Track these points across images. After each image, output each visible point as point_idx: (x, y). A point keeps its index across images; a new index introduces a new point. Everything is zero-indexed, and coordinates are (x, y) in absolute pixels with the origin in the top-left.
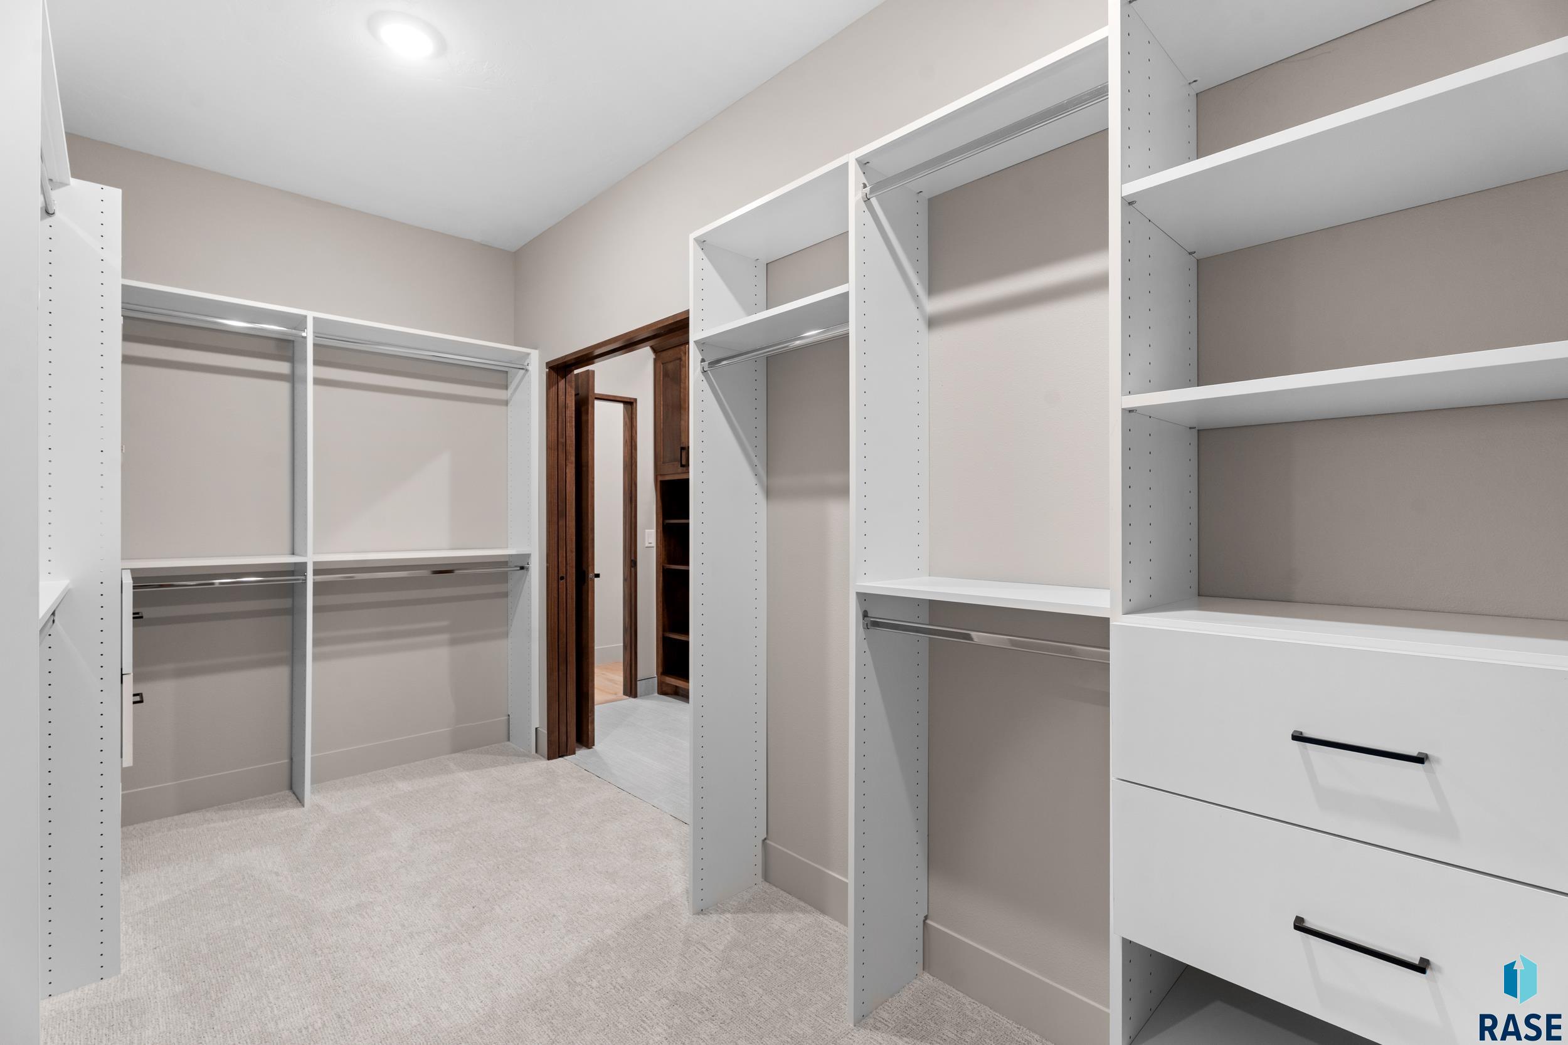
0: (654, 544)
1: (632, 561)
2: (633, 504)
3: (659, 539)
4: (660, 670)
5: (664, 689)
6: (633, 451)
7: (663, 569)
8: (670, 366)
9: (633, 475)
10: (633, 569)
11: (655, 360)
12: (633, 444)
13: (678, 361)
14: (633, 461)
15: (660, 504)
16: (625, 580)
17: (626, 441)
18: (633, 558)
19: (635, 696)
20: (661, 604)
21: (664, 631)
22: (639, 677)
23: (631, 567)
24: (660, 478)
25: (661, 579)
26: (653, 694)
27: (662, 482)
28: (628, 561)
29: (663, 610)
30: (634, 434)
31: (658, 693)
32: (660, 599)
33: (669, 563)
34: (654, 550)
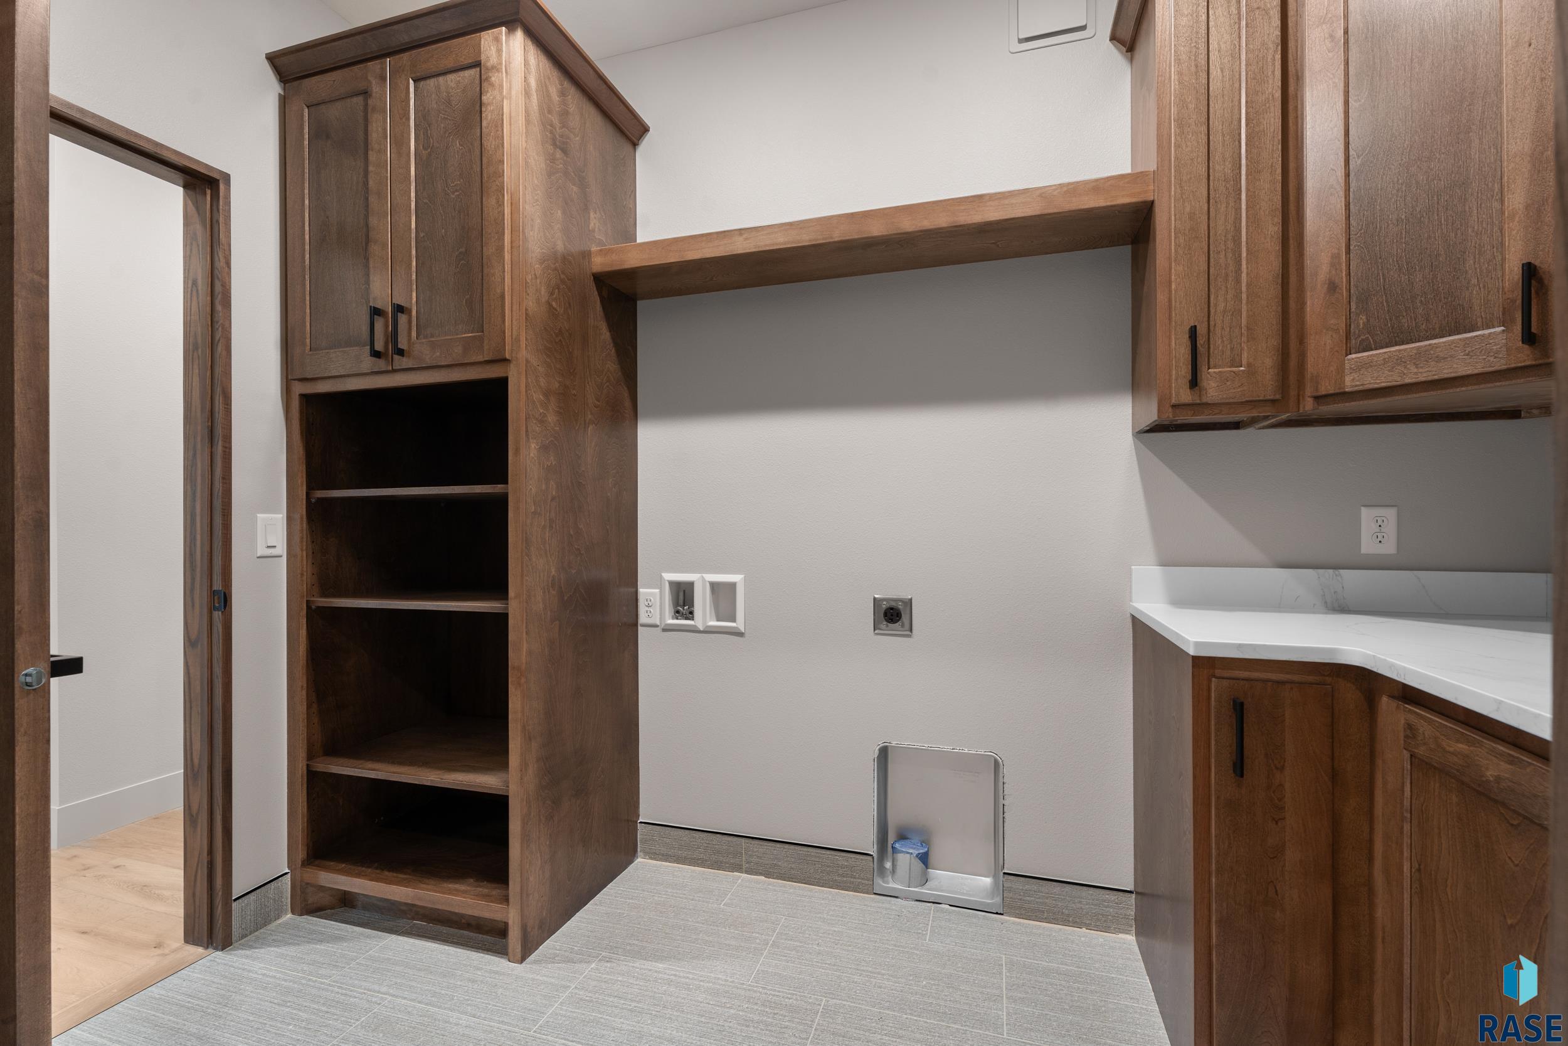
0: (281, 549)
1: (213, 593)
2: (219, 449)
3: (297, 538)
4: (301, 855)
5: (310, 901)
6: (219, 307)
7: (309, 607)
8: (334, 113)
9: (218, 371)
10: (217, 615)
11: (284, 101)
12: (218, 288)
13: (359, 100)
14: (218, 335)
15: (299, 450)
16: (190, 642)
17: (195, 283)
18: (218, 586)
19: (226, 944)
20: (302, 695)
21: (310, 756)
22: (239, 886)
23: (212, 609)
24: (299, 389)
25: (303, 632)
26: (278, 917)
27: (306, 399)
28: (201, 596)
29: (309, 707)
30: (220, 264)
31: (293, 912)
32: (302, 681)
33: (324, 595)
34: (281, 568)
